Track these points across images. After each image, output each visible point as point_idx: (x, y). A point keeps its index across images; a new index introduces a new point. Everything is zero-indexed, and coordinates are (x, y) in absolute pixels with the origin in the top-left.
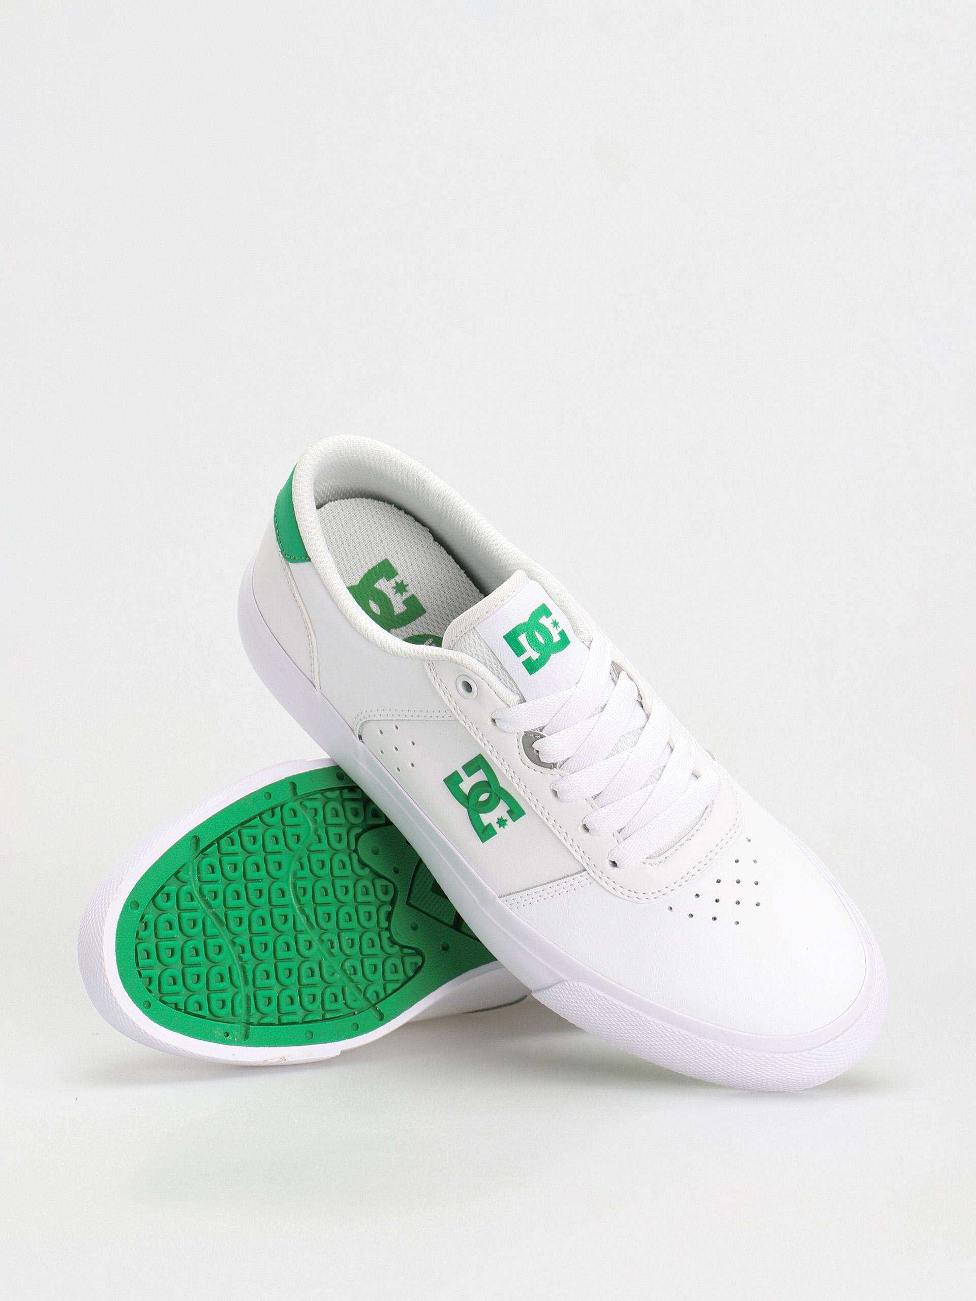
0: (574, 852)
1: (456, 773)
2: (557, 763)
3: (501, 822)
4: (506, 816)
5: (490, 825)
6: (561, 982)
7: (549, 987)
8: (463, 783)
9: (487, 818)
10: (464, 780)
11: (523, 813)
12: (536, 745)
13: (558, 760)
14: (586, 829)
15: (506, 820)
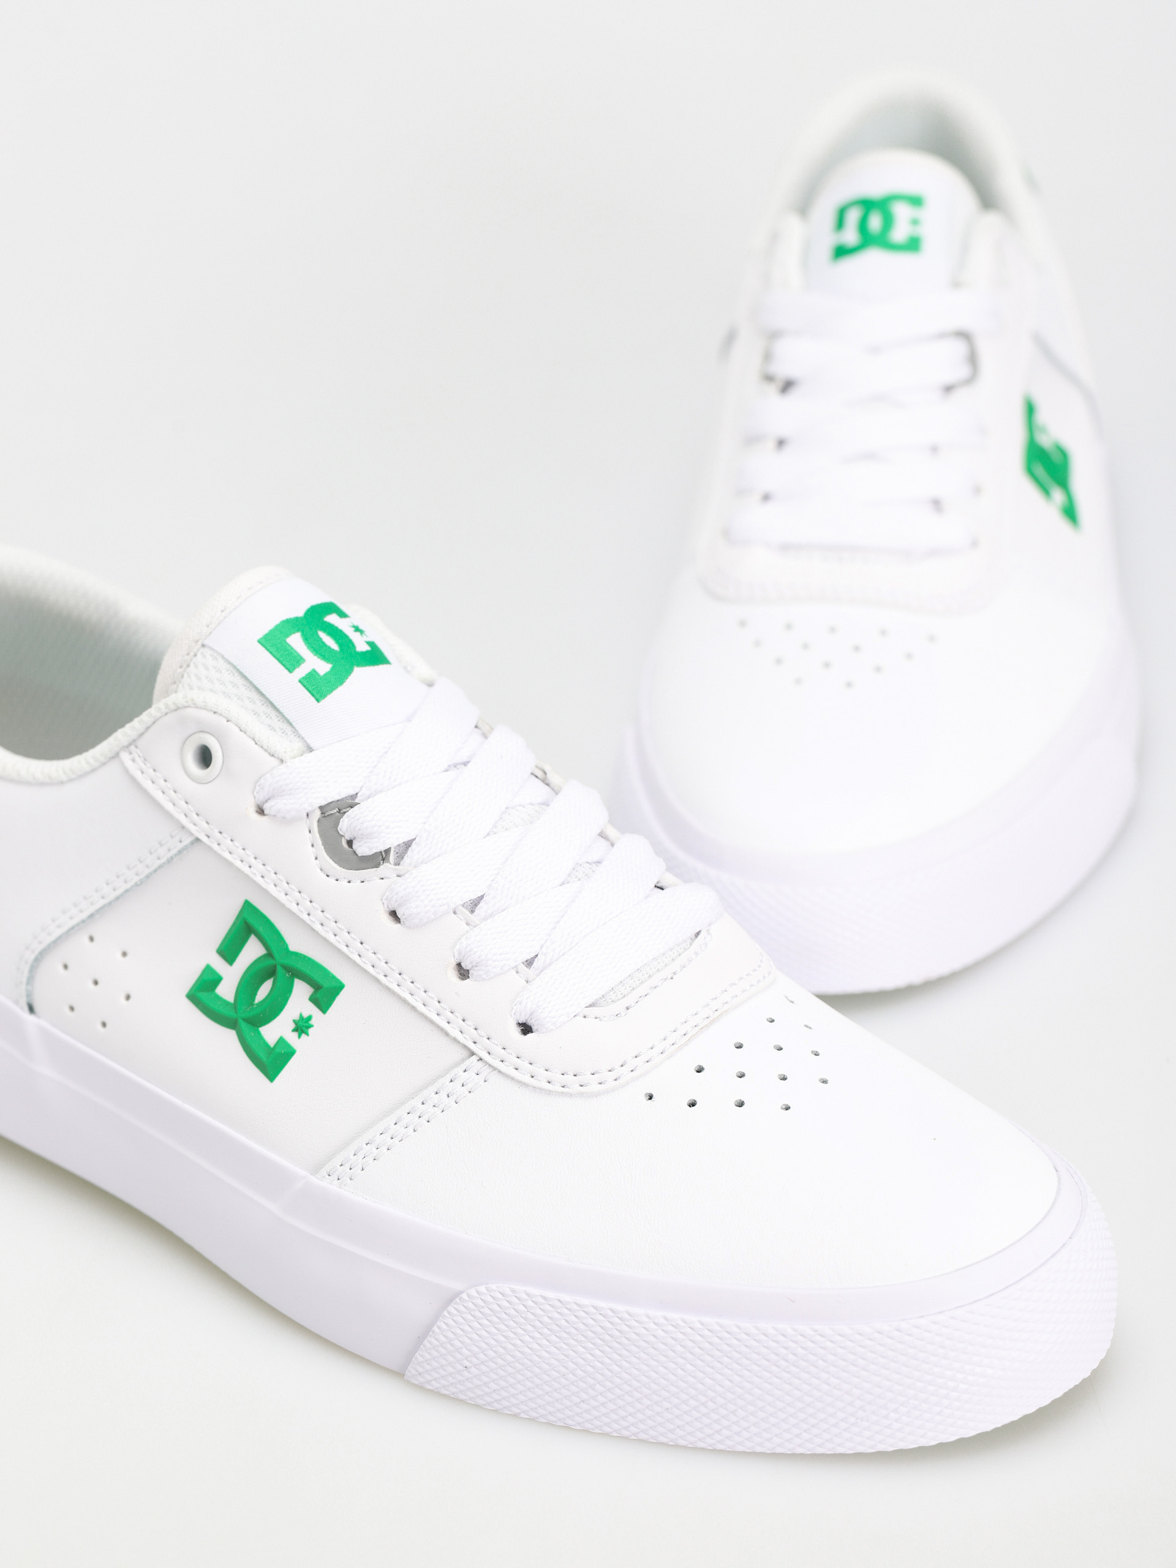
0: (444, 1025)
1: (208, 969)
2: (390, 848)
3: (302, 1027)
4: (310, 1009)
5: (281, 1041)
6: (452, 1298)
7: (434, 1322)
8: (222, 982)
9: (272, 1032)
10: (224, 976)
11: (338, 988)
12: (346, 825)
13: (391, 840)
14: (463, 973)
15: (310, 1018)
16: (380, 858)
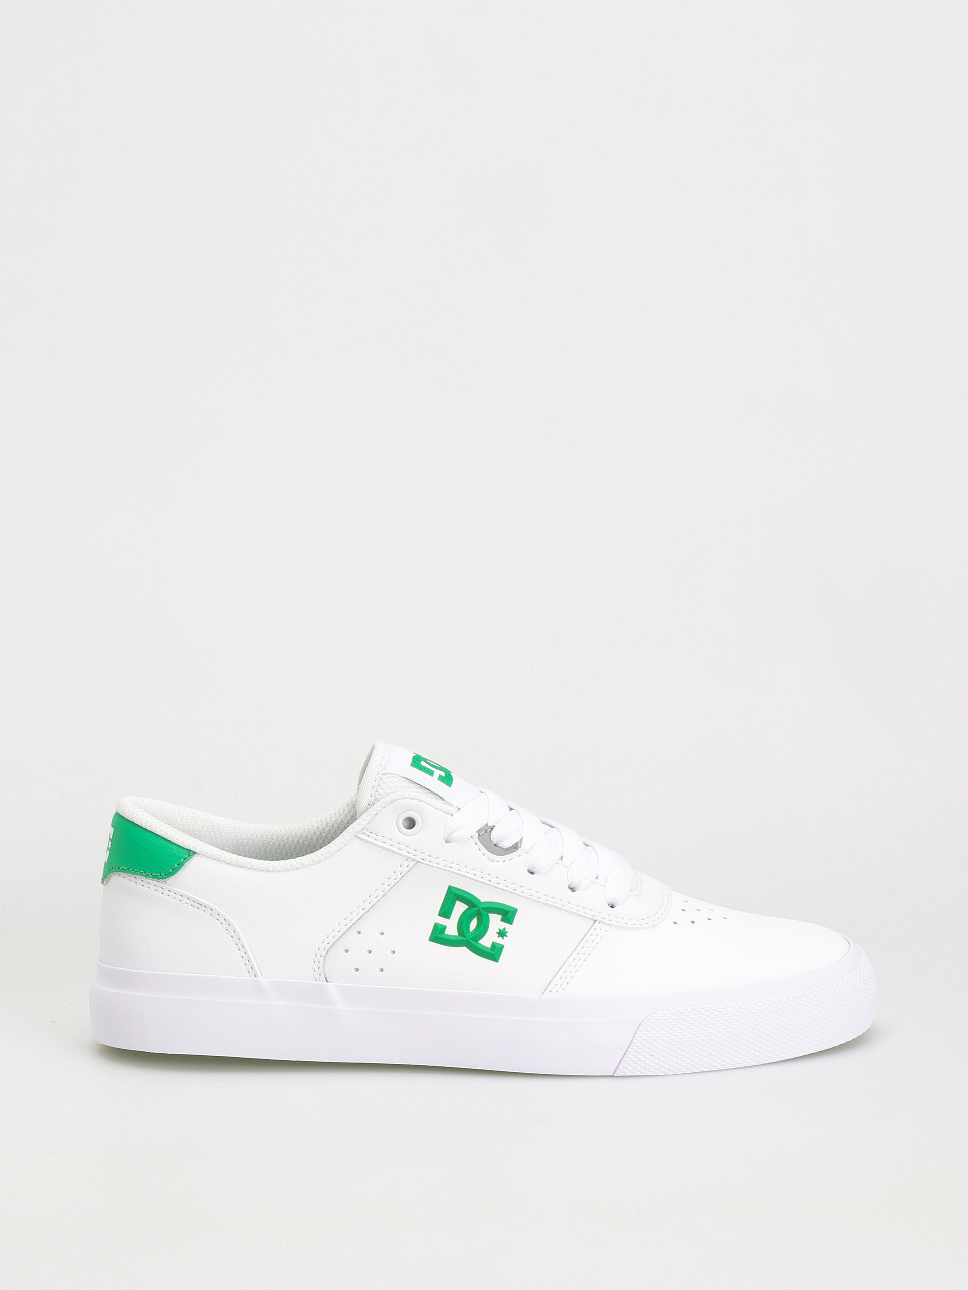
0: (577, 912)
2: (517, 843)
3: (502, 934)
4: (502, 925)
5: (493, 944)
6: (640, 1025)
7: (632, 1040)
8: (447, 928)
10: (447, 925)
11: (515, 912)
12: (495, 836)
14: (573, 890)
15: (504, 929)
16: (515, 847)
